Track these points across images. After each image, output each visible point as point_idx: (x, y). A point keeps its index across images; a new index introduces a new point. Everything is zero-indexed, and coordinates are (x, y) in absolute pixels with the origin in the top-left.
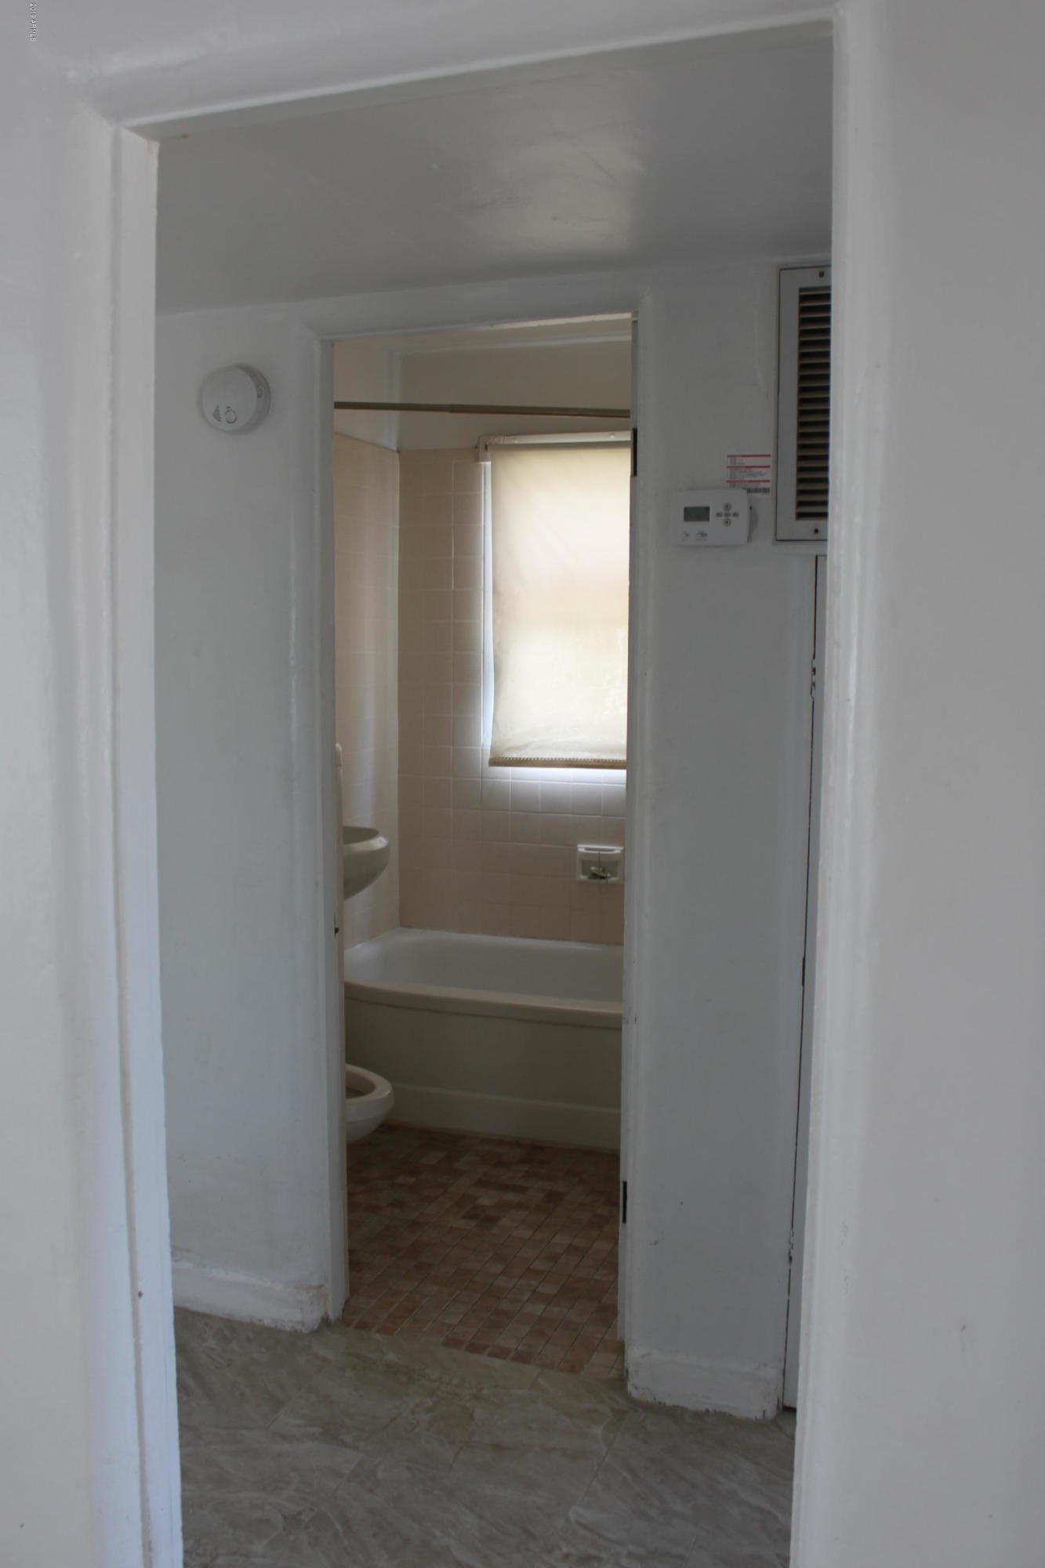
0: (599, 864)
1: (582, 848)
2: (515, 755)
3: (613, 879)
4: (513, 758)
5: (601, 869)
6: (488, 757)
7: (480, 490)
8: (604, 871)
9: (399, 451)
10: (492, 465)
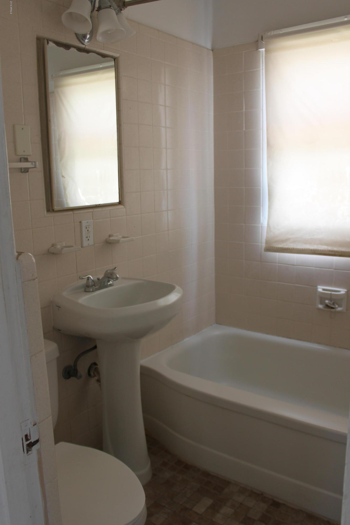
0: (330, 300)
1: (320, 289)
2: (280, 246)
3: (339, 309)
4: (279, 248)
5: (331, 303)
6: (264, 245)
7: (260, 68)
8: (334, 304)
9: (212, 50)
10: (266, 51)
